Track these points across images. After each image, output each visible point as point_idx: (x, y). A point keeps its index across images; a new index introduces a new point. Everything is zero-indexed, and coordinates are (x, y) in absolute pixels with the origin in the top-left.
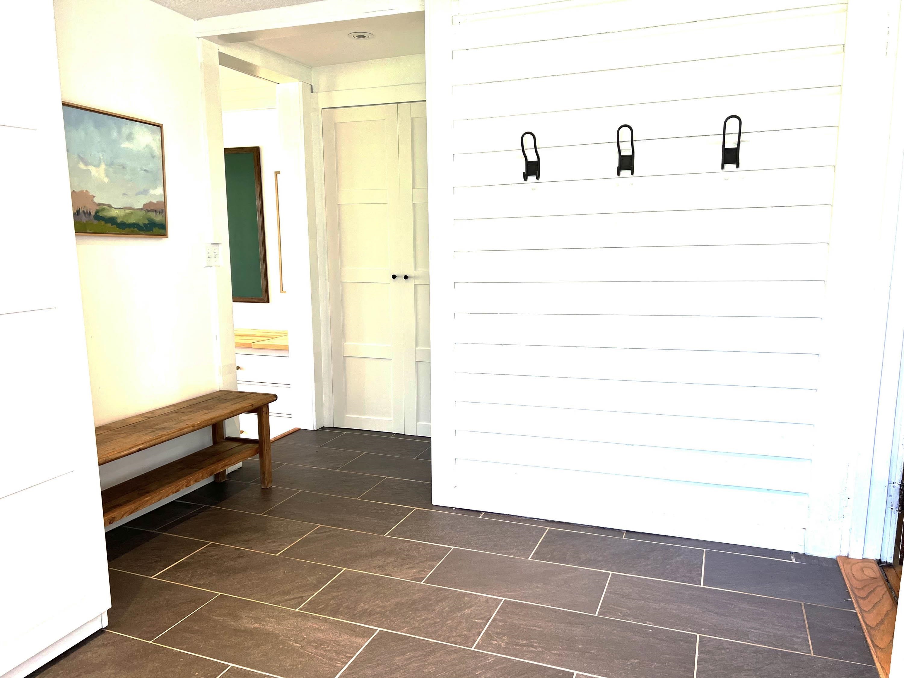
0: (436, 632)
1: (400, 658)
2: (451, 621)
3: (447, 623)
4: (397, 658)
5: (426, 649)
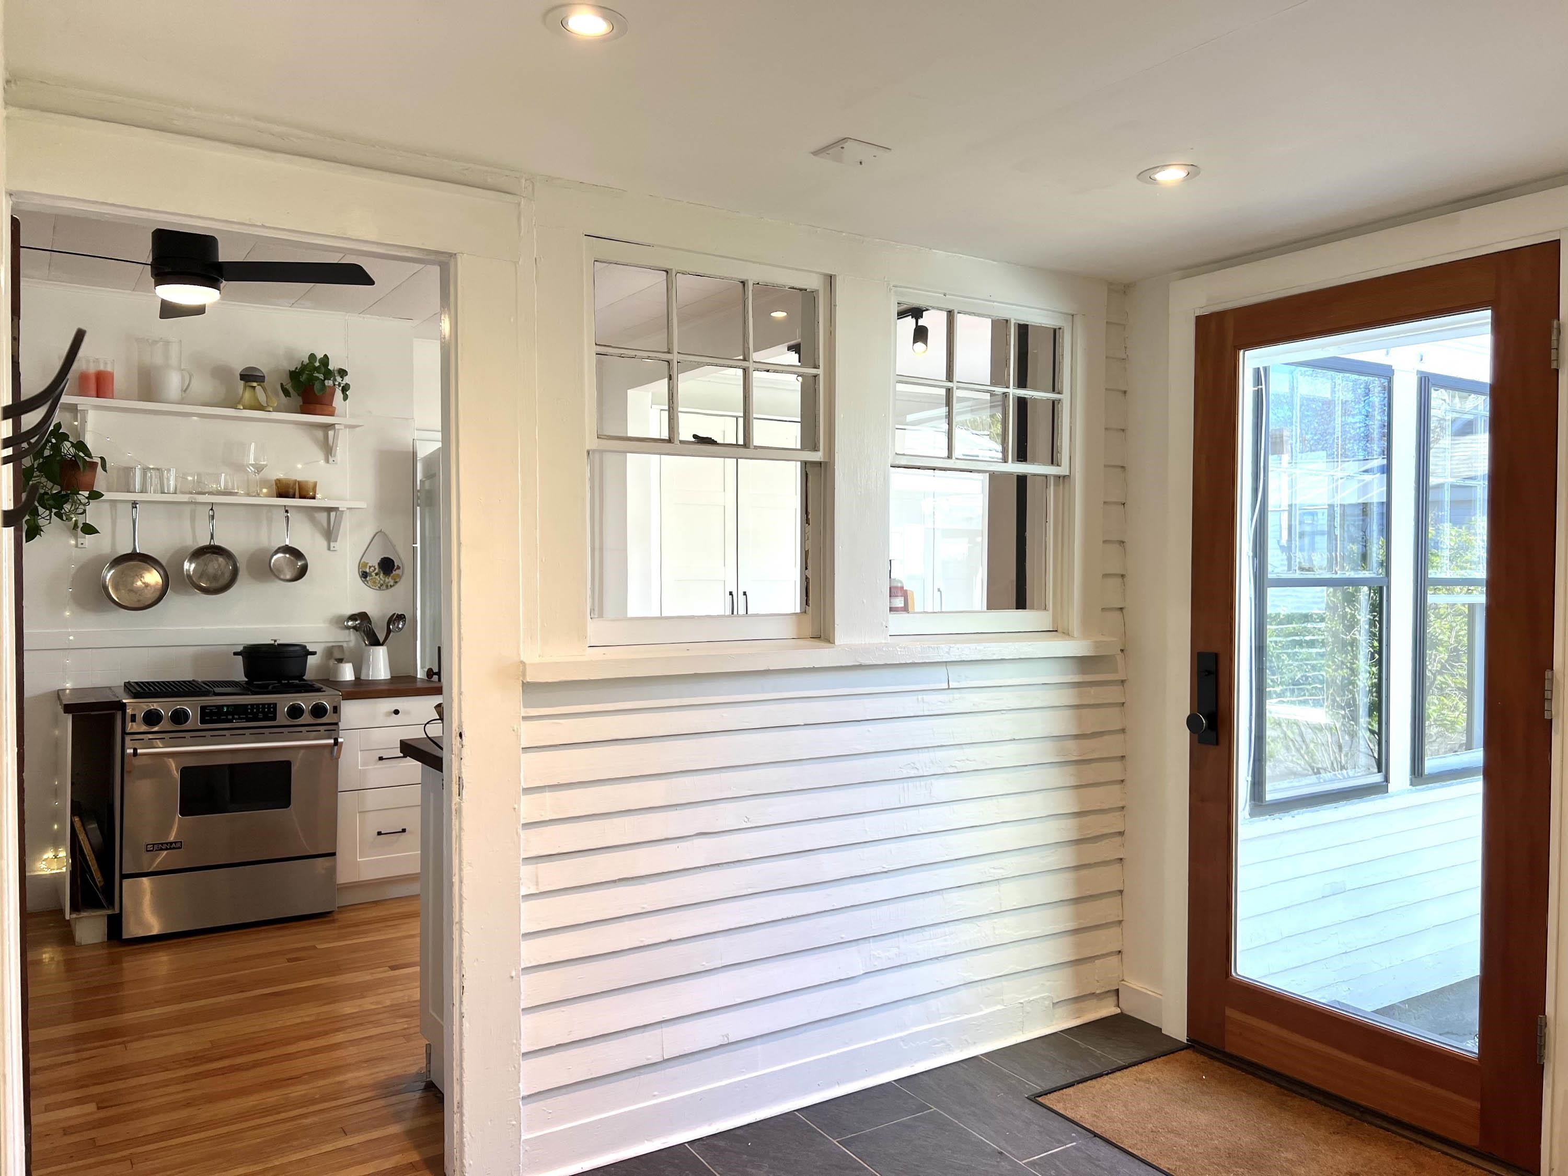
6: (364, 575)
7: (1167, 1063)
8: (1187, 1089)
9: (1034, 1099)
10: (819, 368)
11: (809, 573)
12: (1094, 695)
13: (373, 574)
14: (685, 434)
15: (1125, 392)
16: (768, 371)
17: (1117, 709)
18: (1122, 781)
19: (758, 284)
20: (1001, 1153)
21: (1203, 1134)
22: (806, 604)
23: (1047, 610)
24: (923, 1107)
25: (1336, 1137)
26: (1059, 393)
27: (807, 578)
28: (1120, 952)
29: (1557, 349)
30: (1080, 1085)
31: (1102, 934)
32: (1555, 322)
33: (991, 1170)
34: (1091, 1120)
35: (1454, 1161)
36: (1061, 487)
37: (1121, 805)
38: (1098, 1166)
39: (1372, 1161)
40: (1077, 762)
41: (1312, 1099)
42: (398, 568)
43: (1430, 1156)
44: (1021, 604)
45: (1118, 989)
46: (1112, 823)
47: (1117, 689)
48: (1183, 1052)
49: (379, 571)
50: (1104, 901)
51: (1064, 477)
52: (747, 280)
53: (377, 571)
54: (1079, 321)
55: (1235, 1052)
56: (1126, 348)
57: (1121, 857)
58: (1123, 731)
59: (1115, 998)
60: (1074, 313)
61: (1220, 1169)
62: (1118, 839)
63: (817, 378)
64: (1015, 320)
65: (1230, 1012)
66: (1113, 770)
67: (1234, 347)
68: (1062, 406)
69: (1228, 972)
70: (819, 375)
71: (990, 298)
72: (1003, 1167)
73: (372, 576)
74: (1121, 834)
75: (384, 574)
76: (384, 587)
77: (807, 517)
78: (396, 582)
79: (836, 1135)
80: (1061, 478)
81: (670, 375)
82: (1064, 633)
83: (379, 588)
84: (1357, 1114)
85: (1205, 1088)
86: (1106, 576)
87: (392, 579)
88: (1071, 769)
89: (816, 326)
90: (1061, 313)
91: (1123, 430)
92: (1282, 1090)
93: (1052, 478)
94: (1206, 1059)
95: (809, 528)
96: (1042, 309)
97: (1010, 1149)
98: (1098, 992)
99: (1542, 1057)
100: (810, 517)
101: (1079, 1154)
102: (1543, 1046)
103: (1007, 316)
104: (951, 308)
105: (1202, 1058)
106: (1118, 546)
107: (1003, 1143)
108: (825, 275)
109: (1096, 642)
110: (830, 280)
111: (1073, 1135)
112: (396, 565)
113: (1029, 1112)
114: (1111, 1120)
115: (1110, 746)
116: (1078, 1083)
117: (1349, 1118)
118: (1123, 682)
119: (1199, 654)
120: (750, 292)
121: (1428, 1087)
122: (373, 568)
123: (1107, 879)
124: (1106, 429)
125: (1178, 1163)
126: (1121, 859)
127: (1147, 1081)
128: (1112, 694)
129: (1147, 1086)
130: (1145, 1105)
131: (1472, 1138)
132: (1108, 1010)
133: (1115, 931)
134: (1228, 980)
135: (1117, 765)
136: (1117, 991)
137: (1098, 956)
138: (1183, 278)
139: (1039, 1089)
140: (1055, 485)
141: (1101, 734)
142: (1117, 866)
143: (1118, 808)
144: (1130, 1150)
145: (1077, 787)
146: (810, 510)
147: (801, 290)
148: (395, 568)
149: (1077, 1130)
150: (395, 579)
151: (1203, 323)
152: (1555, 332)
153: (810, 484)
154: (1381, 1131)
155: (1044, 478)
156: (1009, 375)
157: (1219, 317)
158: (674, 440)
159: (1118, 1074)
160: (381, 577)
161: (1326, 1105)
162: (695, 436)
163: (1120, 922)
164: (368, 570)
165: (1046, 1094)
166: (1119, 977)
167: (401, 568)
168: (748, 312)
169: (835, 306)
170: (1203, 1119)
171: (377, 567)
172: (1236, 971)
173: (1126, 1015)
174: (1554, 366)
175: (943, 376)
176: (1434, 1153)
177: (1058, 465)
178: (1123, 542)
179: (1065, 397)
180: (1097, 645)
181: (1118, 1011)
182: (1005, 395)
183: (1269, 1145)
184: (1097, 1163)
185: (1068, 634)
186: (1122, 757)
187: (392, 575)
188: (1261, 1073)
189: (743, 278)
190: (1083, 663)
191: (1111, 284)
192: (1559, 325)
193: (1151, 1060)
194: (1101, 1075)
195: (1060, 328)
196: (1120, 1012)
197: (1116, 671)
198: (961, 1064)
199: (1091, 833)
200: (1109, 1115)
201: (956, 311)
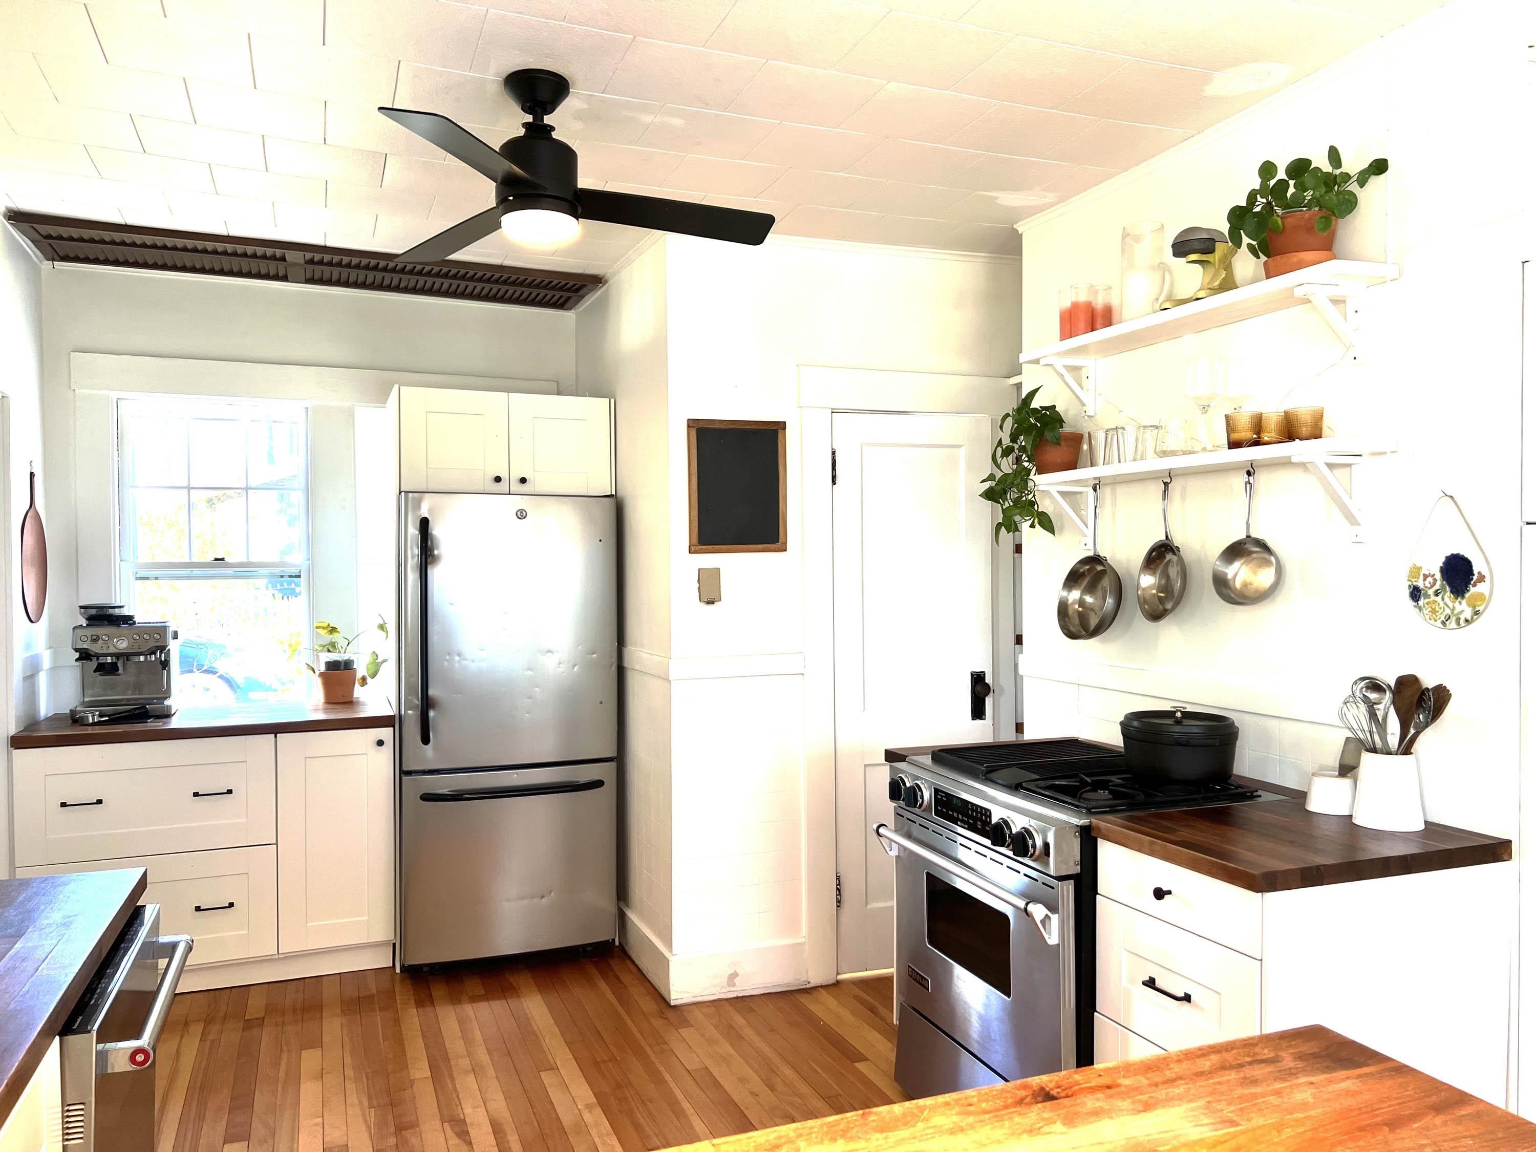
6: (1416, 594)
13: (1431, 592)
42: (1482, 578)
49: (1442, 586)
53: (1437, 586)
73: (1428, 596)
75: (1451, 592)
76: (1452, 624)
78: (1477, 613)
83: (1443, 623)
87: (1469, 605)
112: (1475, 572)
122: (1430, 579)
148: (1475, 578)
150: (1474, 607)
160: (1447, 599)
164: (1420, 584)
167: (1487, 579)
171: (1438, 576)
187: (1467, 595)
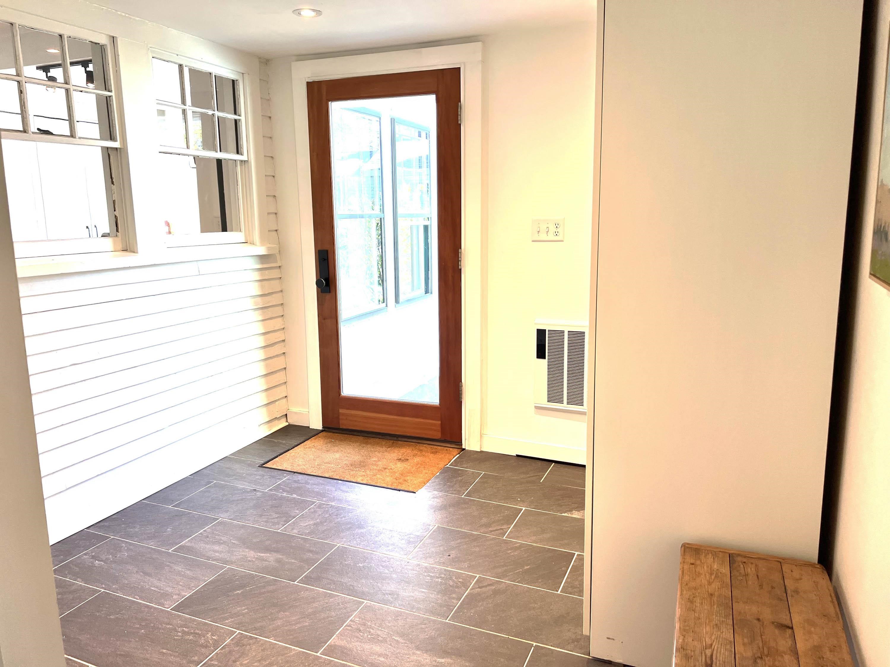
0: (263, 650)
1: (305, 625)
2: (244, 663)
3: (248, 660)
4: (307, 624)
5: (279, 632)
7: (315, 439)
8: (327, 446)
9: (262, 466)
10: (112, 92)
11: (117, 213)
12: (268, 274)
14: (33, 128)
15: (270, 117)
16: (81, 91)
17: (278, 281)
18: (283, 316)
19: (70, 37)
20: (255, 490)
21: (339, 461)
22: (117, 231)
23: (242, 232)
24: (210, 483)
25: (389, 449)
26: (239, 116)
27: (115, 216)
28: (286, 396)
29: (460, 115)
30: (281, 456)
31: (278, 390)
32: (460, 103)
33: (253, 497)
34: (290, 468)
35: (432, 446)
36: (243, 167)
37: (283, 328)
38: (299, 483)
39: (404, 453)
40: (262, 308)
41: (377, 438)
43: (424, 447)
44: (224, 229)
45: (287, 414)
46: (280, 336)
47: (277, 270)
48: (321, 433)
50: (278, 374)
51: (245, 161)
52: (63, 34)
54: (246, 76)
55: (344, 427)
56: (269, 94)
57: (284, 352)
58: (282, 291)
59: (285, 418)
60: (244, 72)
61: (349, 471)
62: (282, 344)
63: (111, 98)
64: (215, 73)
65: (341, 411)
66: (278, 311)
67: (327, 99)
68: (241, 123)
69: (339, 394)
70: (112, 96)
71: (201, 60)
72: (258, 494)
74: (284, 341)
77: (112, 180)
79: (169, 504)
80: (243, 162)
81: (21, 90)
82: (250, 243)
84: (395, 438)
85: (334, 444)
86: (269, 213)
88: (260, 312)
89: (107, 66)
90: (236, 72)
91: (271, 138)
92: (365, 438)
93: (239, 162)
94: (331, 434)
95: (114, 187)
96: (228, 69)
97: (258, 487)
98: (278, 416)
99: (461, 398)
100: (114, 180)
101: (290, 481)
102: (461, 394)
103: (211, 71)
104: (181, 63)
105: (329, 434)
106: (273, 198)
107: (254, 486)
108: (110, 36)
109: (268, 247)
110: (113, 39)
111: (285, 475)
113: (261, 471)
114: (299, 465)
115: (275, 300)
116: (280, 456)
117: (392, 441)
118: (280, 267)
119: (319, 251)
120: (66, 42)
121: (422, 420)
123: (279, 363)
124: (263, 136)
125: (332, 473)
126: (284, 353)
127: (310, 448)
128: (275, 274)
129: (310, 449)
130: (312, 457)
131: (438, 435)
132: (283, 424)
133: (284, 387)
134: (340, 397)
135: (280, 308)
136: (286, 415)
137: (277, 400)
138: (297, 61)
139: (263, 462)
140: (240, 166)
141: (272, 293)
142: (283, 357)
143: (282, 329)
144: (311, 474)
145: (263, 320)
146: (113, 176)
147: (96, 43)
149: (286, 473)
151: (310, 86)
152: (460, 107)
153: (112, 160)
154: (405, 442)
155: (235, 161)
156: (214, 104)
157: (319, 83)
158: (28, 131)
159: (296, 448)
161: (383, 439)
162: (38, 129)
163: (286, 383)
165: (266, 463)
166: (287, 408)
168: (66, 54)
169: (118, 55)
170: (337, 455)
172: (343, 393)
173: (291, 425)
174: (459, 123)
175: (179, 101)
176: (424, 445)
177: (242, 155)
178: (275, 196)
179: (243, 118)
180: (269, 249)
181: (287, 424)
182: (213, 115)
183: (366, 458)
184: (299, 482)
185: (254, 244)
186: (282, 304)
188: (355, 433)
189: (62, 32)
190: (262, 258)
191: (260, 58)
192: (461, 104)
193: (309, 439)
194: (288, 450)
195: (237, 80)
196: (288, 424)
197: (276, 262)
198: (220, 461)
199: (269, 343)
200: (297, 464)
201: (184, 66)
